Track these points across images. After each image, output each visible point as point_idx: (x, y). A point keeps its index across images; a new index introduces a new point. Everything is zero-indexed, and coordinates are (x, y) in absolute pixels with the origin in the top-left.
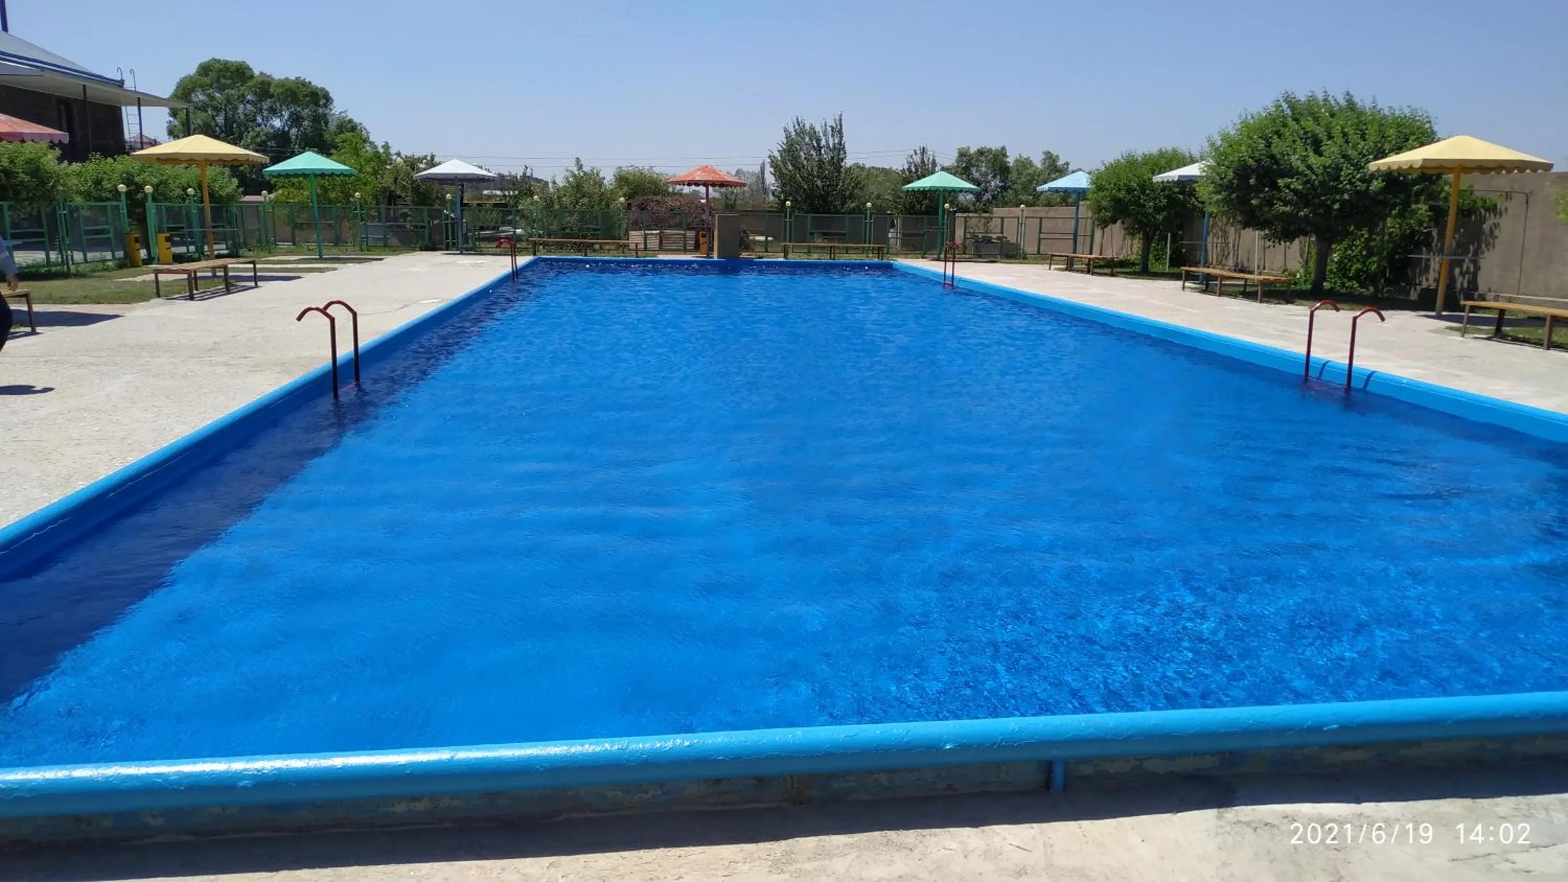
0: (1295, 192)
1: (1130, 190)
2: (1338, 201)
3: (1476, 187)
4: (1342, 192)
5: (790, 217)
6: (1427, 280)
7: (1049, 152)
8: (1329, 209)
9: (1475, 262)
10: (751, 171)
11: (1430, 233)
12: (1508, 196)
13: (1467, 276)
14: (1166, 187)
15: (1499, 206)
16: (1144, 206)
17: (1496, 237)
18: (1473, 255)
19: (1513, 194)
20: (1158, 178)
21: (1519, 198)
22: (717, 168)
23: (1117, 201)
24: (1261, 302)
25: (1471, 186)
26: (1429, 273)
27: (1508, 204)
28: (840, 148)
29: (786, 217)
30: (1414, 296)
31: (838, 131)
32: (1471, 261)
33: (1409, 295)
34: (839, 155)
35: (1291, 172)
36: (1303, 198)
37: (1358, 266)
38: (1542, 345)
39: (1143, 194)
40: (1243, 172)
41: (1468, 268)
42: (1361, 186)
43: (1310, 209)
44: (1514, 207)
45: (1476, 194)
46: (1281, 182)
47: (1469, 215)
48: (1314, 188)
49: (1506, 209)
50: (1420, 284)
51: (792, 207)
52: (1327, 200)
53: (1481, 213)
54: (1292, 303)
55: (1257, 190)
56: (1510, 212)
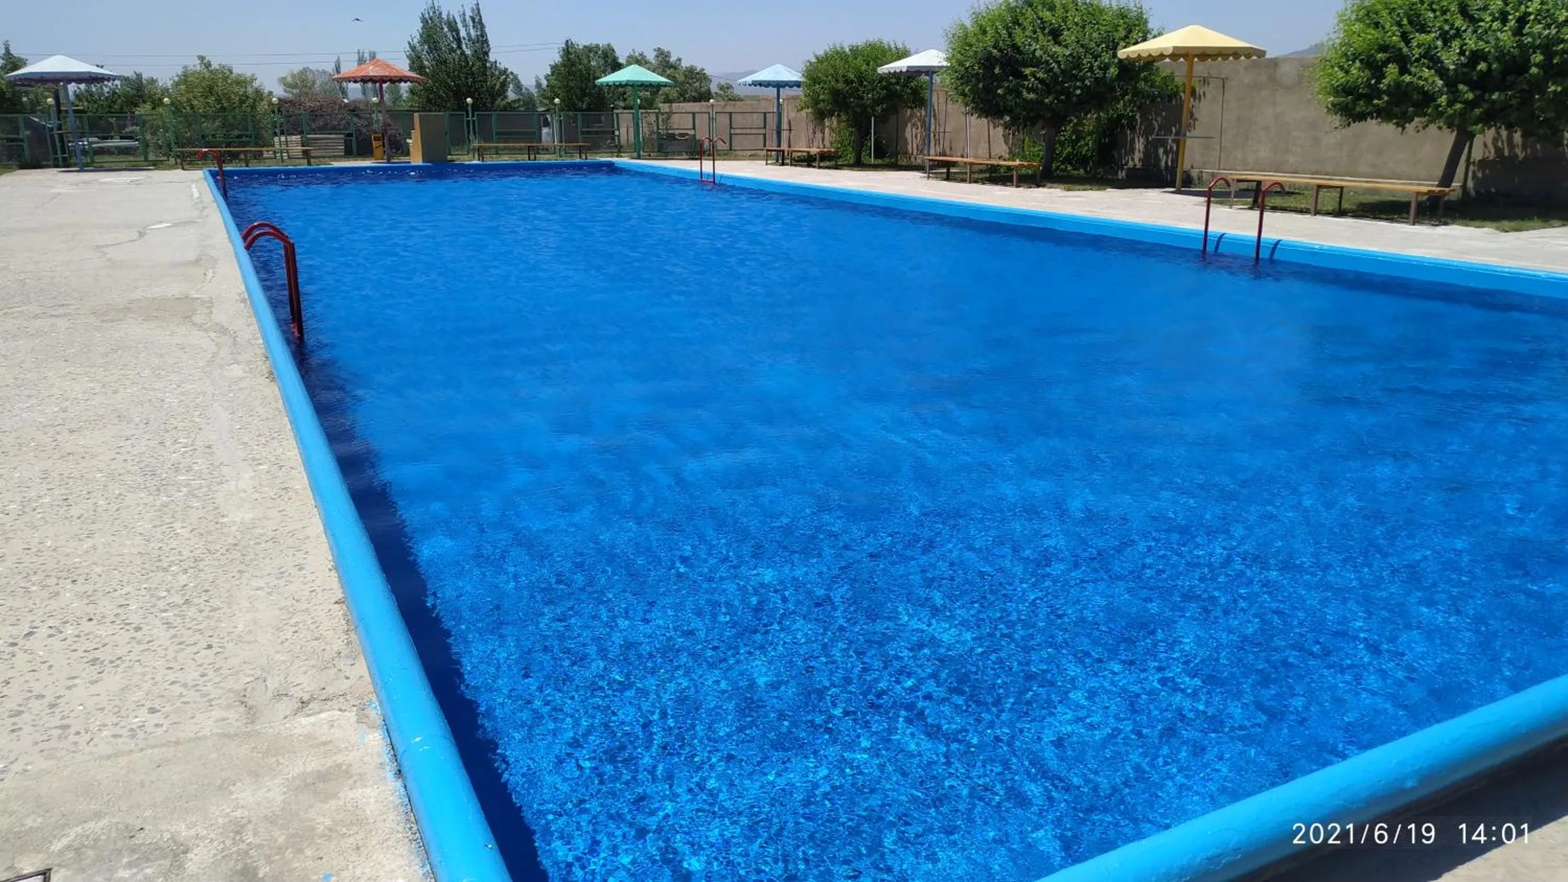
0: (1041, 81)
1: (848, 82)
2: (1078, 87)
3: (1176, 74)
4: (1082, 79)
5: (473, 116)
6: (1133, 160)
7: (659, 49)
8: (1069, 95)
9: (1177, 142)
10: (321, 69)
11: (1134, 117)
12: (1205, 81)
13: (1170, 156)
14: (882, 78)
15: (1197, 90)
16: (862, 98)
17: (1196, 119)
18: (1175, 135)
19: (1211, 80)
20: (883, 69)
21: (1214, 83)
22: (390, 62)
23: (835, 93)
24: (1018, 186)
25: (1173, 73)
26: (1134, 153)
27: (1206, 89)
28: (482, 43)
29: (468, 116)
30: (1122, 175)
31: (478, 22)
32: (1174, 141)
33: (1117, 175)
34: (483, 48)
35: (1035, 62)
36: (1048, 86)
37: (1069, 149)
38: (1309, 213)
39: (861, 85)
40: (988, 62)
41: (1171, 147)
42: (1099, 74)
43: (1053, 95)
44: (1211, 91)
45: (1176, 79)
46: (1028, 71)
47: (1170, 100)
48: (1056, 76)
49: (1204, 94)
50: (1127, 164)
51: (473, 105)
52: (1070, 87)
53: (1181, 97)
54: (1044, 186)
55: (1000, 79)
56: (1208, 96)
